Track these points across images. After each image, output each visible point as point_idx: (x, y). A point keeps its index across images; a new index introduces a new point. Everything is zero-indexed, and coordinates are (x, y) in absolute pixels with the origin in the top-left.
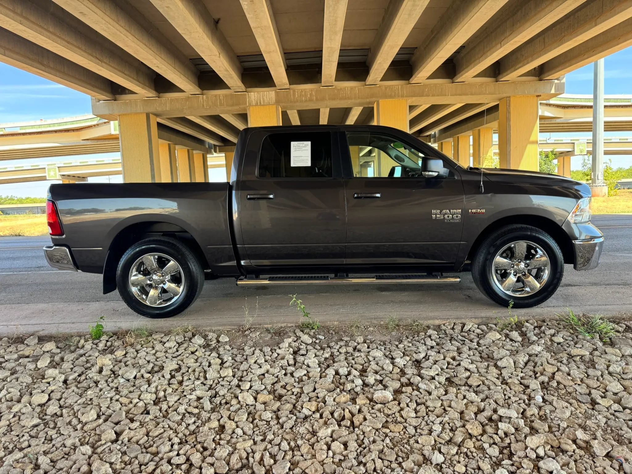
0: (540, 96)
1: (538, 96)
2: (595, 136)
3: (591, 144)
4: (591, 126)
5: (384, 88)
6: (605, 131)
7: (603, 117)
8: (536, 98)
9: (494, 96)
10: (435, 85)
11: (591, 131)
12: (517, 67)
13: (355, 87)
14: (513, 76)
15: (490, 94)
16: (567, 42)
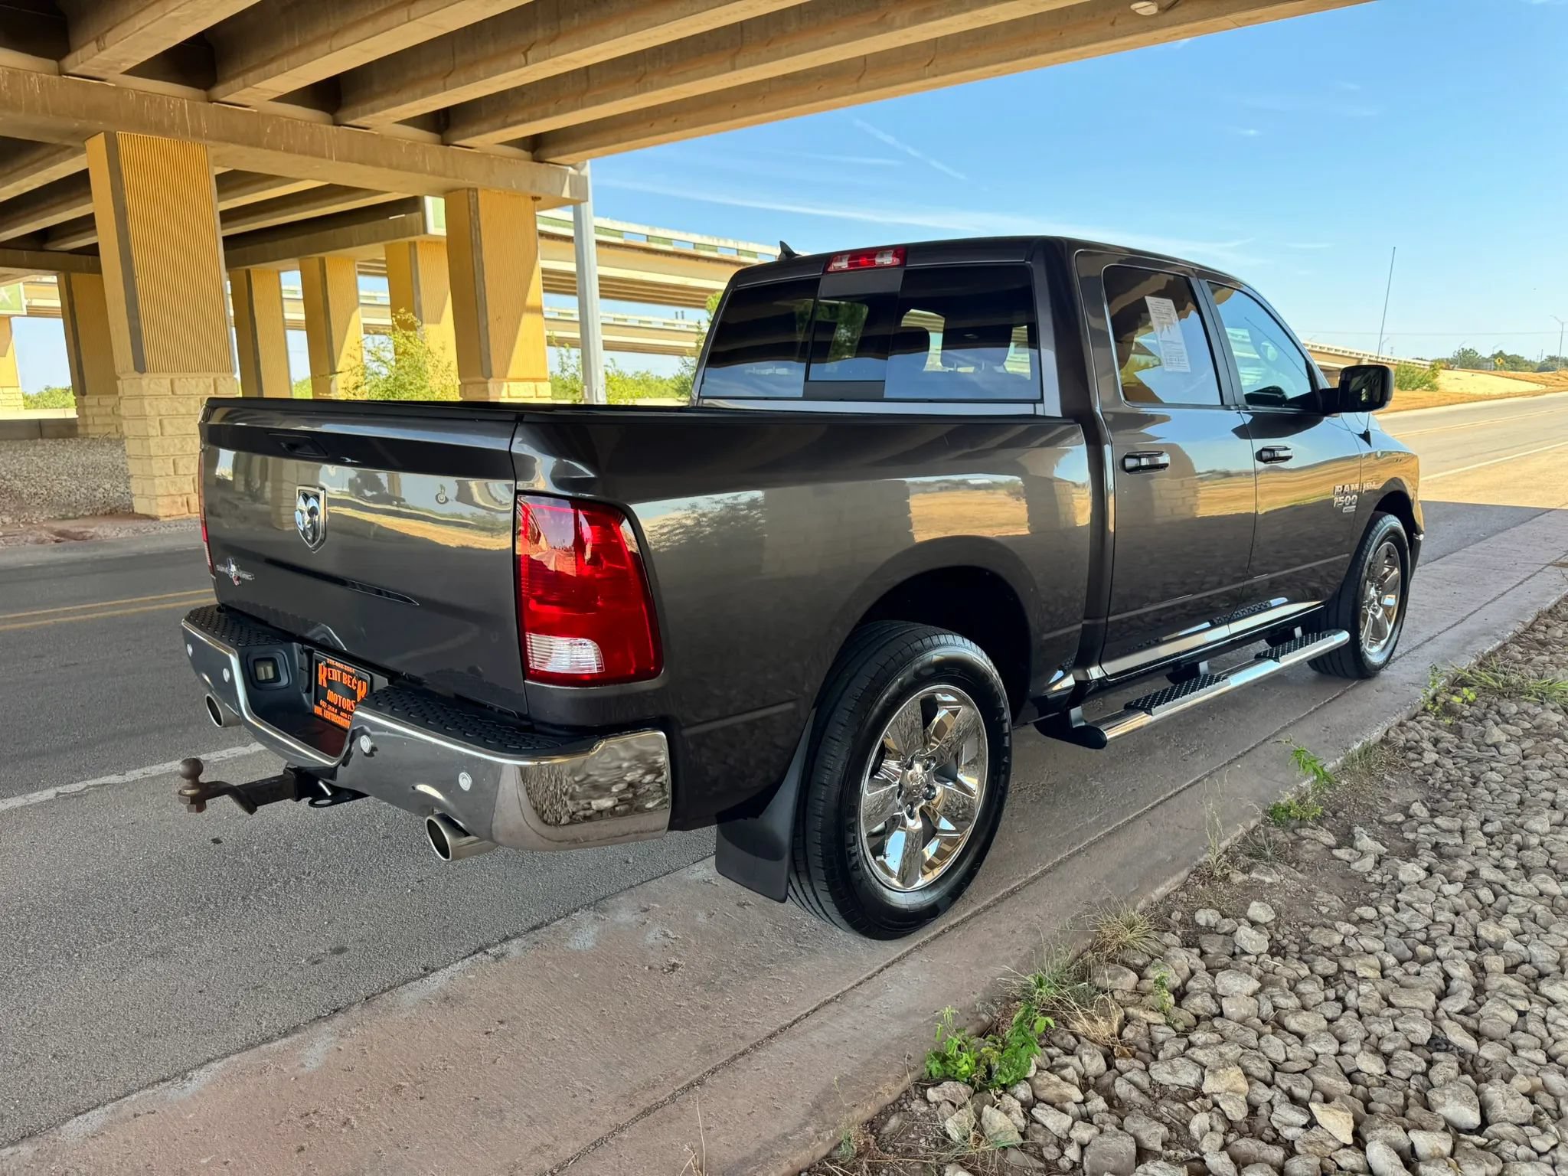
0: (539, 198)
1: (535, 199)
2: (583, 307)
3: (578, 325)
4: (574, 282)
5: (132, 97)
6: (601, 297)
7: (598, 269)
8: (532, 202)
9: (444, 179)
10: (293, 120)
11: (574, 294)
12: (509, 120)
13: (29, 73)
14: (489, 140)
15: (433, 173)
16: (653, 89)
